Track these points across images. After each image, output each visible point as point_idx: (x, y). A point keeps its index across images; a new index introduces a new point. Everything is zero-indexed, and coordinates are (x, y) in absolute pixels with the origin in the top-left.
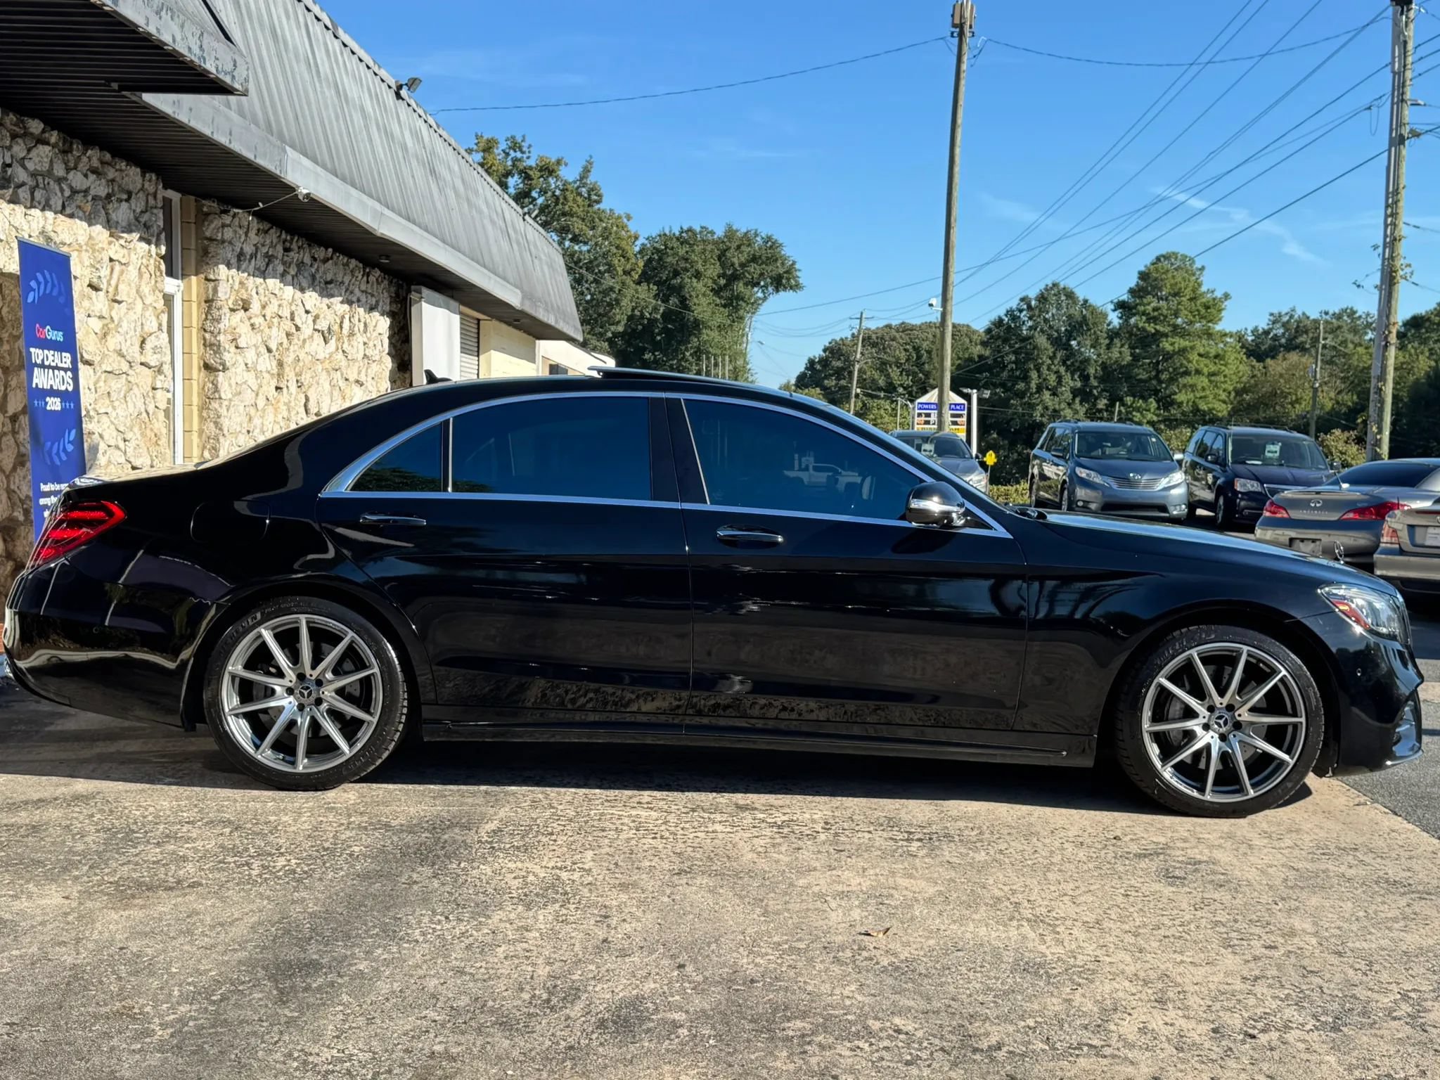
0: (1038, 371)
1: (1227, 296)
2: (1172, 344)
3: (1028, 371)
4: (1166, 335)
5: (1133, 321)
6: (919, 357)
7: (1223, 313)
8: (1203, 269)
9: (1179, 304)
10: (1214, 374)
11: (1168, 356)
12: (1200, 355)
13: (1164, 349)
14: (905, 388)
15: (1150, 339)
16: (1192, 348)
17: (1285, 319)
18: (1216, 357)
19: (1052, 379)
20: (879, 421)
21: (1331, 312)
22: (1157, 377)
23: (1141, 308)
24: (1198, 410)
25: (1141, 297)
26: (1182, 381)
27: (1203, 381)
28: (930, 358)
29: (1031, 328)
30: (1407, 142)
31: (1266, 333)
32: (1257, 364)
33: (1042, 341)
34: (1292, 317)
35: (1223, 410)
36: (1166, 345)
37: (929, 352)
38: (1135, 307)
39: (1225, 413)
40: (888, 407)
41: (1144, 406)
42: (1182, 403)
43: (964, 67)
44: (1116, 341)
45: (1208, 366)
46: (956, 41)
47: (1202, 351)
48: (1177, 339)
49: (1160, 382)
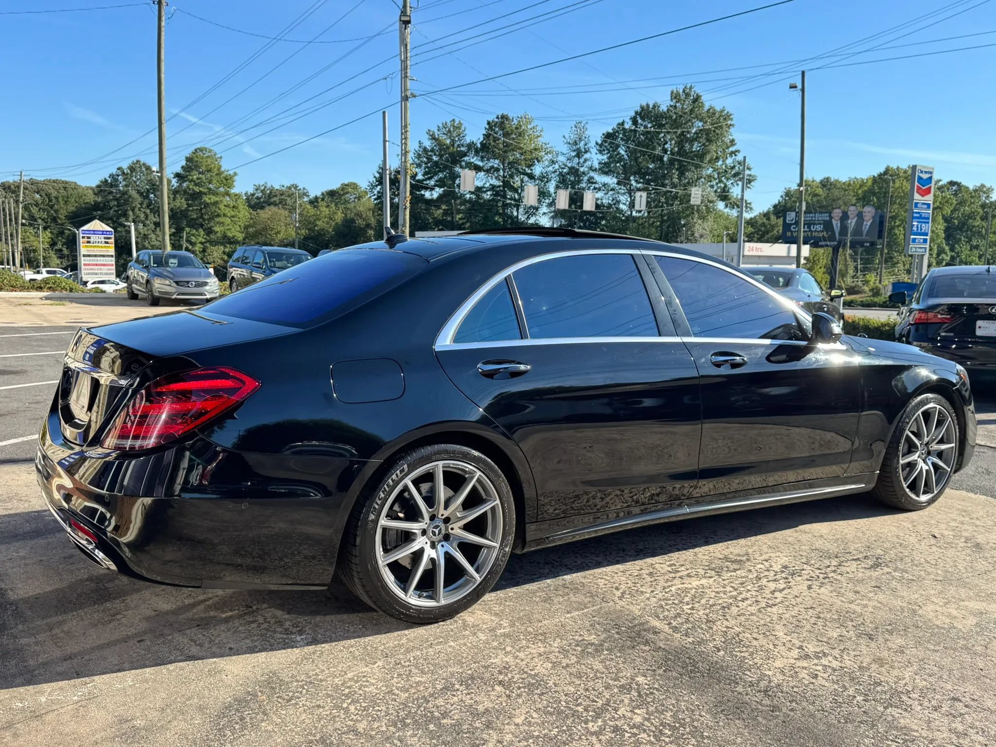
0: (133, 211)
1: (235, 174)
2: (210, 199)
3: (127, 210)
4: (205, 194)
5: (185, 185)
6: (50, 201)
7: (235, 183)
8: (221, 158)
9: (211, 176)
10: (233, 217)
11: (207, 205)
12: (225, 206)
13: (205, 201)
14: (42, 220)
15: (196, 196)
16: (221, 201)
17: (262, 188)
18: (234, 207)
19: (142, 216)
20: (27, 240)
21: (285, 186)
22: (202, 217)
23: (190, 177)
24: (226, 236)
25: (189, 172)
26: (217, 220)
27: (228, 221)
28: (58, 201)
29: (126, 186)
30: (409, 99)
31: (253, 195)
32: (253, 212)
33: (133, 193)
34: (265, 187)
35: (240, 237)
36: (206, 199)
37: (56, 198)
38: (186, 177)
39: (241, 238)
40: (31, 231)
41: (197, 233)
42: (217, 232)
43: (163, 24)
44: (178, 196)
45: (230, 212)
46: (157, 6)
47: (225, 203)
48: (211, 196)
49: (204, 220)
